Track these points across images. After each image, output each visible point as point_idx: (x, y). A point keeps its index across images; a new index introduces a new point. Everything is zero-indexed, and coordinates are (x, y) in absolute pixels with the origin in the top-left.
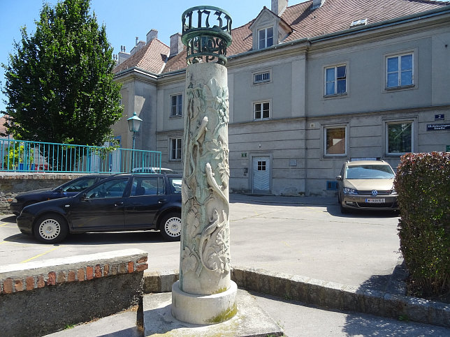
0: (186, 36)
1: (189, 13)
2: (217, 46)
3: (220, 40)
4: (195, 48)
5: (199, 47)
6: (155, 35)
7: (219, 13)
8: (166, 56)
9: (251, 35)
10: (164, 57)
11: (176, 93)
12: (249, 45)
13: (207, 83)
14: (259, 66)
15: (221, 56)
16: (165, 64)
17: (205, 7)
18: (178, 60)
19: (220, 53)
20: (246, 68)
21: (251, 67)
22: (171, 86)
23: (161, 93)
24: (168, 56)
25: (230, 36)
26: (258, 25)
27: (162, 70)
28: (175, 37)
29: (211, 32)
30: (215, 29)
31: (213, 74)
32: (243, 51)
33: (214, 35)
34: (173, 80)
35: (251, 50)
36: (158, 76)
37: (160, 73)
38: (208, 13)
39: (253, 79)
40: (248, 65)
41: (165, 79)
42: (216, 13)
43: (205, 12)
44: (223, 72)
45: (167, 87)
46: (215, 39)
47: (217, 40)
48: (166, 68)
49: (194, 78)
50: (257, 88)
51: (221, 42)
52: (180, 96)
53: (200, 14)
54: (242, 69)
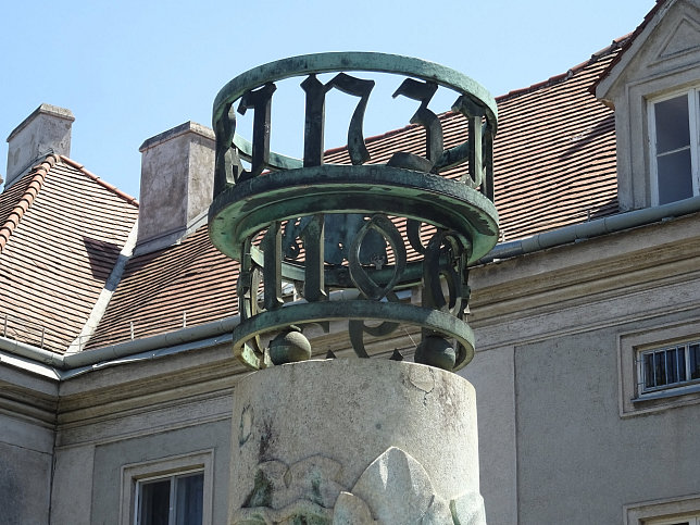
0: (235, 210)
1: (254, 91)
2: (412, 255)
3: (427, 232)
4: (286, 270)
5: (311, 265)
6: (56, 137)
7: (420, 86)
8: (113, 250)
9: (607, 126)
10: (103, 259)
11: (168, 467)
12: (599, 182)
13: (353, 478)
14: (662, 298)
15: (440, 319)
16: (106, 296)
17: (345, 61)
18: (184, 270)
19: (435, 301)
20: (586, 314)
21: (617, 308)
22: (136, 424)
23: (79, 465)
24: (127, 252)
25: (483, 202)
26: (643, 69)
27: (88, 330)
28: (169, 150)
29: (377, 188)
30: (400, 174)
31: (393, 423)
32: (565, 216)
33: (398, 205)
34: (149, 387)
35: (613, 207)
36: (62, 367)
37: (75, 349)
38: (363, 89)
39: (632, 375)
40: (594, 298)
41: (106, 381)
42: (408, 89)
43: (345, 84)
44: (452, 410)
45: (113, 431)
46: (400, 221)
47: (413, 229)
48: (113, 317)
49: (282, 449)
50: (660, 427)
51: (435, 239)
52: (193, 484)
53: (315, 94)
54: (559, 319)
